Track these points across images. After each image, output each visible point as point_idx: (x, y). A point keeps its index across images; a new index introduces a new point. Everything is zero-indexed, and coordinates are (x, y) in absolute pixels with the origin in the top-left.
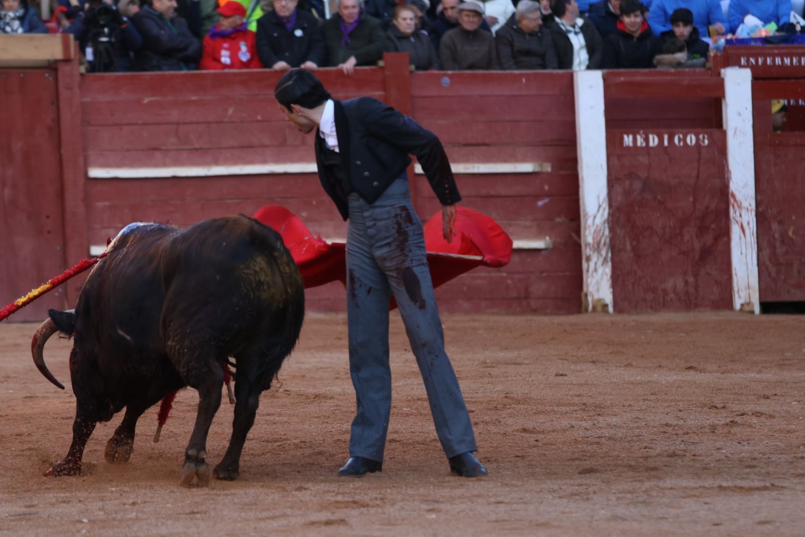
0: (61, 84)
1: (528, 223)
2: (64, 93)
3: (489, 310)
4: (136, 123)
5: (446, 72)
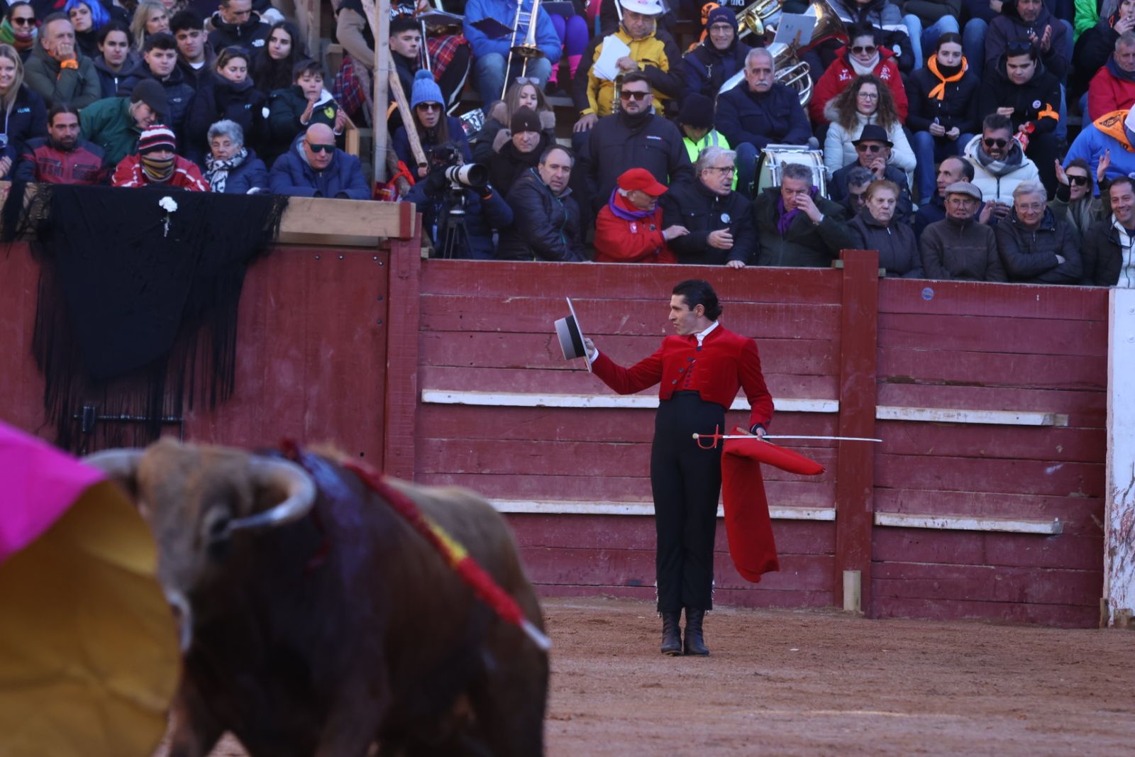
0: (393, 272)
1: (1030, 497)
2: (397, 284)
3: (967, 617)
4: (493, 329)
5: (930, 280)
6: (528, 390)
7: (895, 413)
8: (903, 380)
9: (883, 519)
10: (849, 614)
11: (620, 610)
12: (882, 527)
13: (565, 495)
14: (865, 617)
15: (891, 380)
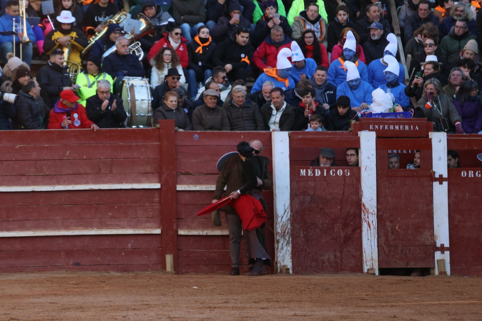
3: (219, 272)
4: (11, 159)
5: (196, 131)
6: (27, 185)
7: (185, 187)
8: (187, 174)
9: (181, 232)
10: (169, 273)
11: (71, 276)
12: (181, 236)
13: (45, 228)
14: (176, 274)
15: (182, 174)
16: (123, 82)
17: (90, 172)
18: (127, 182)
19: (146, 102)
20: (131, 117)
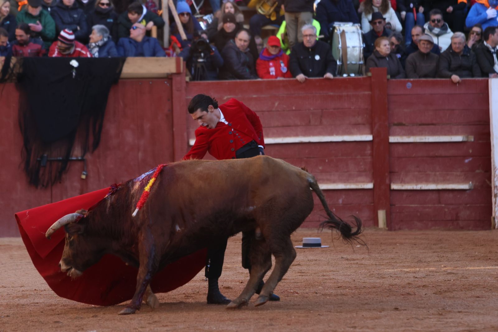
0: (174, 88)
1: (458, 173)
2: (176, 93)
3: (433, 228)
5: (410, 79)
7: (397, 139)
8: (400, 124)
9: (394, 187)
10: (381, 229)
12: (394, 190)
14: (389, 230)
15: (395, 125)
16: (334, 28)
17: (299, 123)
18: (338, 134)
19: (358, 49)
20: (342, 65)
